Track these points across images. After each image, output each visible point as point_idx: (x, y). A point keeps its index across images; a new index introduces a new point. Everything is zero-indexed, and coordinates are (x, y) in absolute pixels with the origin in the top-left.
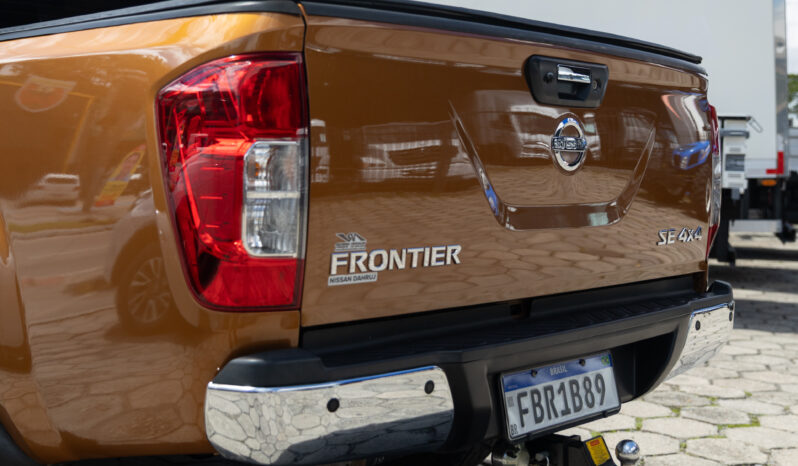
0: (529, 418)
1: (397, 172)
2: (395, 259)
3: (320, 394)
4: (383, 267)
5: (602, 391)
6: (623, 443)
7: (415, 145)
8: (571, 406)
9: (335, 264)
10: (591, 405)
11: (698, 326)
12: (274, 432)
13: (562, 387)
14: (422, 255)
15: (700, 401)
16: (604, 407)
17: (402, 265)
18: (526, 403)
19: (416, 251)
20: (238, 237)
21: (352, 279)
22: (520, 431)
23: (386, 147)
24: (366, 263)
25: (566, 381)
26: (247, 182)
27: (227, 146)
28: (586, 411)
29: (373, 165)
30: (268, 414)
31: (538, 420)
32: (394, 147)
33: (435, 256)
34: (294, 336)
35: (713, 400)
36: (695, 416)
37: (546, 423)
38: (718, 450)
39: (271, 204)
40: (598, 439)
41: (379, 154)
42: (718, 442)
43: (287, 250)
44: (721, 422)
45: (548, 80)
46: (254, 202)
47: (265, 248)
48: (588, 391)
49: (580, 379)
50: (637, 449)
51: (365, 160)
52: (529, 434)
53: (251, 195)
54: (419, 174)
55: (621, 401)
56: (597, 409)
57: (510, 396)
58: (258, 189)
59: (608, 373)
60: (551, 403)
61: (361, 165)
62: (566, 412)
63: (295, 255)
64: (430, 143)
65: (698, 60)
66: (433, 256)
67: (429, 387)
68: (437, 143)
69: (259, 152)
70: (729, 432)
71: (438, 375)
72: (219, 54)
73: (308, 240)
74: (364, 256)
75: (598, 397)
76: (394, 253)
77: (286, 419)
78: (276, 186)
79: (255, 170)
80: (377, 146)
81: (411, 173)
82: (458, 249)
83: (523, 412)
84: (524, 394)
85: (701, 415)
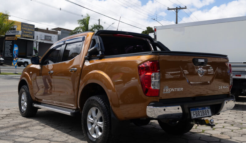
0: (195, 116)
1: (172, 77)
2: (173, 90)
3: (162, 108)
4: (171, 91)
5: (208, 113)
6: (211, 120)
7: (175, 72)
8: (202, 114)
9: (164, 90)
10: (206, 115)
11: (227, 103)
12: (156, 114)
13: (201, 111)
14: (177, 89)
15: (238, 124)
16: (209, 115)
17: (174, 91)
18: (195, 113)
19: (176, 89)
20: (151, 86)
21: (166, 93)
22: (194, 118)
23: (169, 73)
24: (168, 90)
25: (202, 110)
26: (152, 79)
27: (148, 74)
28: (205, 116)
29: (167, 76)
30: (156, 112)
31: (197, 116)
32: (171, 73)
33: (179, 89)
34: (158, 101)
35: (241, 124)
36: (236, 126)
37: (198, 117)
38: (240, 132)
39: (155, 82)
40: (207, 120)
41: (168, 74)
42: (240, 130)
43: (157, 88)
44: (242, 127)
45: (196, 62)
46: (153, 82)
47: (154, 88)
48: (206, 112)
49: (204, 110)
50: (213, 121)
51: (166, 75)
52: (195, 118)
53: (152, 81)
54: (176, 77)
55: (212, 115)
56: (207, 115)
57: (192, 112)
58: (153, 80)
59: (209, 110)
60: (199, 114)
61: (165, 76)
62: (202, 115)
63: (158, 89)
64: (178, 72)
65: (227, 56)
66: (178, 89)
67: (178, 109)
68: (180, 72)
69: (153, 75)
70: (243, 129)
71: (180, 107)
72: (146, 61)
73: (160, 86)
74: (168, 89)
75: (207, 114)
76: (173, 89)
77: (158, 113)
78: (155, 79)
79: (153, 77)
80: (168, 72)
81: (175, 77)
82: (182, 88)
83: (194, 115)
84: (194, 112)
85: (238, 126)
